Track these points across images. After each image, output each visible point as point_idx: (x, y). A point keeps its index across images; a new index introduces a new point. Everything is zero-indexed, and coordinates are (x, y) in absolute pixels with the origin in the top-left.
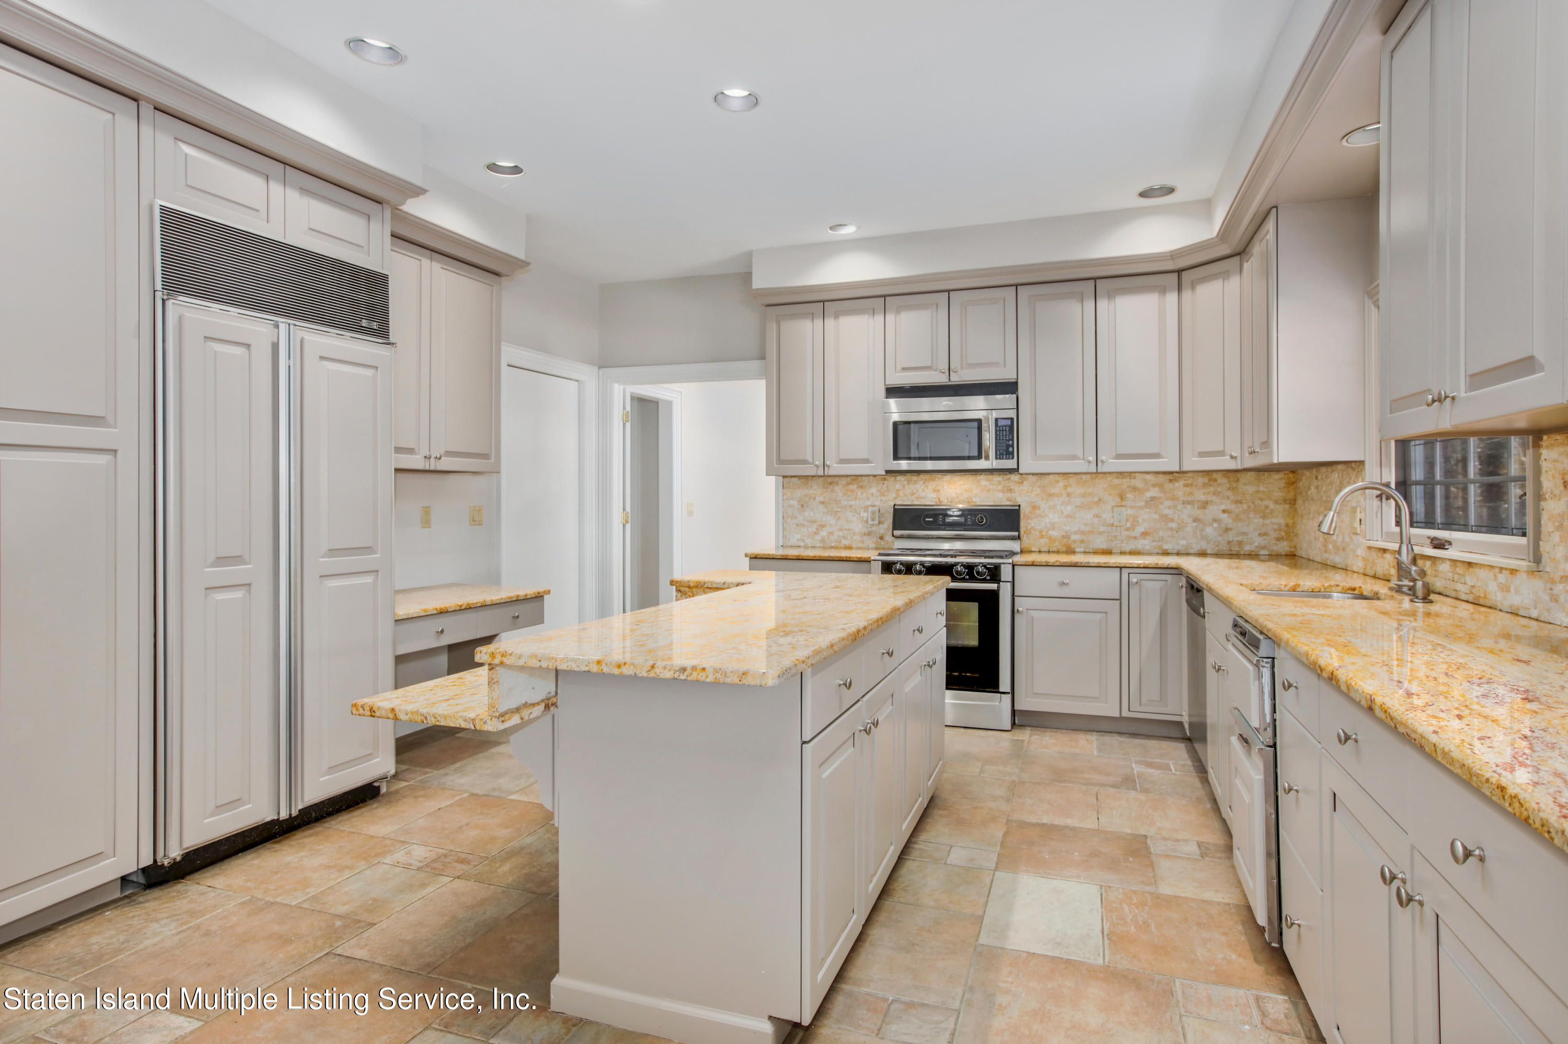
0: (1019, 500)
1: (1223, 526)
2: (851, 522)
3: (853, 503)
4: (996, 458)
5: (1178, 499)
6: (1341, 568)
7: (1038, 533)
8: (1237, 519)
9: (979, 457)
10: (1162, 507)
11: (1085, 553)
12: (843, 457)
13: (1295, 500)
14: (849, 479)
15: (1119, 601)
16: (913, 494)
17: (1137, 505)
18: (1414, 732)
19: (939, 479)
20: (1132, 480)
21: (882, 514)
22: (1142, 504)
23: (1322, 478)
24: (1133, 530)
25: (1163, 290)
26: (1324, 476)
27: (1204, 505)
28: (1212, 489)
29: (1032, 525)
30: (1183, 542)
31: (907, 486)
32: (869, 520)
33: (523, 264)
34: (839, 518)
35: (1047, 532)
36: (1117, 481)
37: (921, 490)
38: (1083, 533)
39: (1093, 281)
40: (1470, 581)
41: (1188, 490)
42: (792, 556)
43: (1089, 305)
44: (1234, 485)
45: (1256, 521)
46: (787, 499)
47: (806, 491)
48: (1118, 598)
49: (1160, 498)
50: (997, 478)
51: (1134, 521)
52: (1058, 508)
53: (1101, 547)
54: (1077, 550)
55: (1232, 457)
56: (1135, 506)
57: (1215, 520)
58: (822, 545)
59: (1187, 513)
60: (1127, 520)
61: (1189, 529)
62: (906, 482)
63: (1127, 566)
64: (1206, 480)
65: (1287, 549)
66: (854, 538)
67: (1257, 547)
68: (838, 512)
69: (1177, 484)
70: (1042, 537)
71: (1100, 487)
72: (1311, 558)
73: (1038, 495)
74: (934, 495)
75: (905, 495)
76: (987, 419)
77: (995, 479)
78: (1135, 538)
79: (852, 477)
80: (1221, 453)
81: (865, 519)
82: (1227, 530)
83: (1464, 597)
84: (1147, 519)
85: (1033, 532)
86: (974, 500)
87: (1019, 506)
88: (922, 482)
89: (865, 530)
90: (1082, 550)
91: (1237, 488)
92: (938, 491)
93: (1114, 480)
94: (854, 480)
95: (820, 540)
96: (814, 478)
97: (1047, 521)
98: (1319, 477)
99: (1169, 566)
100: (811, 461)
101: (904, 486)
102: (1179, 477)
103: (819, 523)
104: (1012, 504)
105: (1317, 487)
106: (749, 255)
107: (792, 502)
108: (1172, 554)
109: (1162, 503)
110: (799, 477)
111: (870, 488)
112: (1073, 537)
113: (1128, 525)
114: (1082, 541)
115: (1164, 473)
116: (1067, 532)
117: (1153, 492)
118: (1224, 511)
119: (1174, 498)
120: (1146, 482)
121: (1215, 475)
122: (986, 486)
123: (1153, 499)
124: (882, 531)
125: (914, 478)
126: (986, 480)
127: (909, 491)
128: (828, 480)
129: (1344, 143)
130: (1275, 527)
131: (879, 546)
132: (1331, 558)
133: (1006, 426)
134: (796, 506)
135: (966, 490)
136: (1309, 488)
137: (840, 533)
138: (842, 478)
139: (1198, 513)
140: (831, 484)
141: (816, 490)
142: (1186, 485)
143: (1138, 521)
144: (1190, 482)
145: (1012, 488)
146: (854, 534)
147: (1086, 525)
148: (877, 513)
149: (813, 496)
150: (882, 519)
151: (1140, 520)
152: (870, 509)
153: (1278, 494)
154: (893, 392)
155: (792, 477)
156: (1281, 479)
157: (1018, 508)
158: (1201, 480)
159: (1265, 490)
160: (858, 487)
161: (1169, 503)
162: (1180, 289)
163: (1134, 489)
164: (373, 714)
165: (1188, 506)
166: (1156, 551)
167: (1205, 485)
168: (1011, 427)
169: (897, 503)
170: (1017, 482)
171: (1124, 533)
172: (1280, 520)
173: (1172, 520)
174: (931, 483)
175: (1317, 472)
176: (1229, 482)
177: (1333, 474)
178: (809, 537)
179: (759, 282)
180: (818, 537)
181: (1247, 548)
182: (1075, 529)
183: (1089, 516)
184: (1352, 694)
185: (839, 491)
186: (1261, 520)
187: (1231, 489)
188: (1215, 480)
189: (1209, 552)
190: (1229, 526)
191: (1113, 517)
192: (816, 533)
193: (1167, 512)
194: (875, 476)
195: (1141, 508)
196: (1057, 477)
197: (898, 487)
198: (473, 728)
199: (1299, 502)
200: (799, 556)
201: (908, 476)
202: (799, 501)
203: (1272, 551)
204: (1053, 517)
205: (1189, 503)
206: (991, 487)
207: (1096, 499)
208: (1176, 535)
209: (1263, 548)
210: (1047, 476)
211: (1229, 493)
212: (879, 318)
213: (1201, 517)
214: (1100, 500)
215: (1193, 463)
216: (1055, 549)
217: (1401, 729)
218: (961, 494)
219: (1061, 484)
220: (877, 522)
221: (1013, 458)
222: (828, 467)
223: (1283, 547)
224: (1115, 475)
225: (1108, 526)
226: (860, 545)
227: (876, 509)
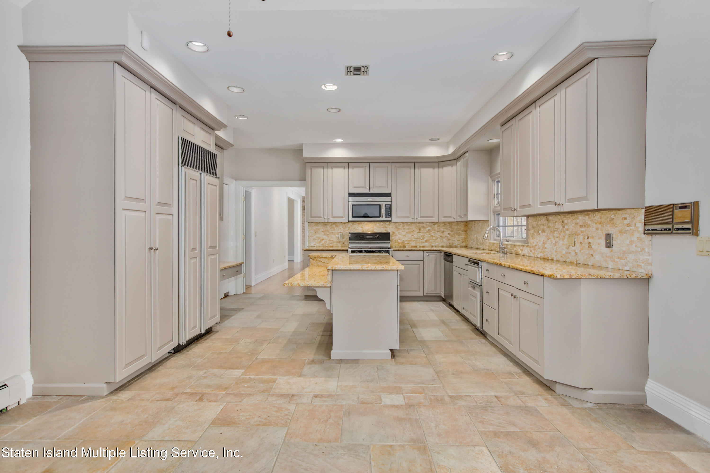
0: (389, 231)
1: (448, 238)
2: (333, 238)
3: (333, 231)
4: (385, 217)
5: (436, 230)
6: (482, 249)
7: (395, 241)
8: (452, 236)
9: (380, 217)
10: (431, 233)
11: (409, 247)
12: (334, 216)
13: (467, 231)
14: (332, 223)
15: (423, 261)
16: (354, 228)
17: (424, 232)
18: (518, 268)
19: (363, 223)
20: (423, 224)
21: (344, 235)
22: (426, 232)
23: (476, 224)
24: (423, 240)
25: (434, 168)
26: (477, 224)
27: (443, 232)
28: (445, 227)
29: (393, 238)
30: (437, 243)
31: (352, 226)
32: (339, 237)
33: (232, 145)
34: (329, 237)
35: (397, 241)
36: (418, 225)
37: (357, 227)
38: (408, 241)
39: (414, 163)
40: (515, 249)
41: (439, 227)
42: (320, 249)
43: (413, 170)
44: (451, 226)
45: (457, 237)
46: (310, 230)
47: (317, 227)
48: (423, 260)
49: (431, 230)
50: (382, 223)
51: (423, 237)
52: (401, 233)
53: (414, 245)
54: (407, 246)
55: (453, 218)
56: (423, 232)
57: (446, 237)
58: (322, 246)
59: (438, 235)
60: (421, 237)
61: (439, 239)
62: (352, 225)
63: (426, 250)
64: (444, 225)
65: (465, 245)
66: (334, 243)
67: (457, 244)
68: (328, 234)
69: (435, 226)
70: (396, 242)
71: (413, 227)
72: (472, 247)
73: (395, 229)
74: (361, 229)
75: (352, 229)
76: (383, 204)
77: (381, 224)
78: (424, 242)
79: (333, 223)
80: (450, 217)
81: (338, 237)
82: (449, 239)
83: (513, 253)
84: (427, 236)
85: (393, 241)
86: (374, 230)
87: (390, 232)
88: (357, 225)
89: (338, 241)
90: (408, 246)
91: (452, 227)
92: (363, 227)
93: (418, 224)
94: (334, 224)
95: (322, 244)
96: (320, 223)
97: (398, 237)
98: (475, 224)
99: (437, 250)
100: (323, 217)
101: (351, 226)
102: (436, 224)
103: (321, 238)
104: (387, 232)
105: (474, 227)
106: (302, 145)
107: (312, 231)
108: (434, 247)
109: (431, 232)
110: (314, 222)
111: (340, 226)
112: (405, 242)
113: (422, 238)
114: (408, 244)
115: (432, 222)
116: (403, 241)
117: (429, 228)
118: (448, 234)
119: (434, 230)
120: (426, 224)
121: (446, 223)
122: (378, 226)
123: (429, 230)
124: (344, 241)
125: (355, 223)
126: (379, 224)
127: (353, 227)
128: (326, 224)
129: (488, 141)
130: (462, 238)
131: (343, 246)
132: (479, 247)
133: (388, 207)
134: (313, 233)
135: (372, 227)
136: (472, 227)
137: (329, 242)
138: (330, 223)
139: (441, 234)
140: (326, 225)
141: (320, 227)
142: (438, 226)
143: (424, 237)
144: (439, 225)
145: (387, 226)
146: (334, 242)
147: (409, 238)
148: (342, 235)
149: (319, 229)
150: (344, 237)
151: (425, 237)
152: (340, 233)
153: (462, 229)
154: (351, 195)
155: (312, 222)
156: (463, 224)
157: (389, 233)
158: (442, 225)
159: (459, 228)
160: (335, 226)
161: (433, 231)
162: (438, 167)
163: (423, 227)
164: (292, 285)
165: (439, 232)
166: (430, 246)
167: (443, 226)
168: (390, 207)
169: (350, 232)
170: (388, 225)
171: (421, 241)
172: (463, 236)
173: (434, 237)
174: (360, 225)
175: (474, 223)
176: (450, 225)
177: (479, 224)
178: (318, 243)
179: (306, 154)
180: (321, 243)
181: (454, 245)
182: (406, 240)
183: (410, 235)
184: (505, 266)
185: (329, 227)
186: (458, 237)
187: (451, 227)
188: (446, 224)
189: (444, 246)
190: (450, 238)
191: (417, 236)
192: (320, 242)
193: (433, 234)
194: (341, 222)
195: (426, 233)
196: (400, 223)
197: (349, 226)
198: (323, 286)
199: (468, 231)
200: (322, 249)
201: (353, 222)
202: (314, 231)
203: (461, 246)
204: (399, 236)
205: (439, 231)
206: (380, 226)
207: (412, 230)
208: (435, 241)
209: (459, 245)
210: (397, 223)
211: (450, 228)
212: (346, 170)
213: (442, 236)
214: (413, 230)
215: (442, 220)
216: (400, 246)
217: (515, 268)
218: (370, 228)
219: (402, 225)
220: (342, 238)
221: (390, 217)
222: (329, 219)
223: (464, 244)
224: (418, 223)
225: (416, 238)
226: (336, 246)
227: (342, 233)
